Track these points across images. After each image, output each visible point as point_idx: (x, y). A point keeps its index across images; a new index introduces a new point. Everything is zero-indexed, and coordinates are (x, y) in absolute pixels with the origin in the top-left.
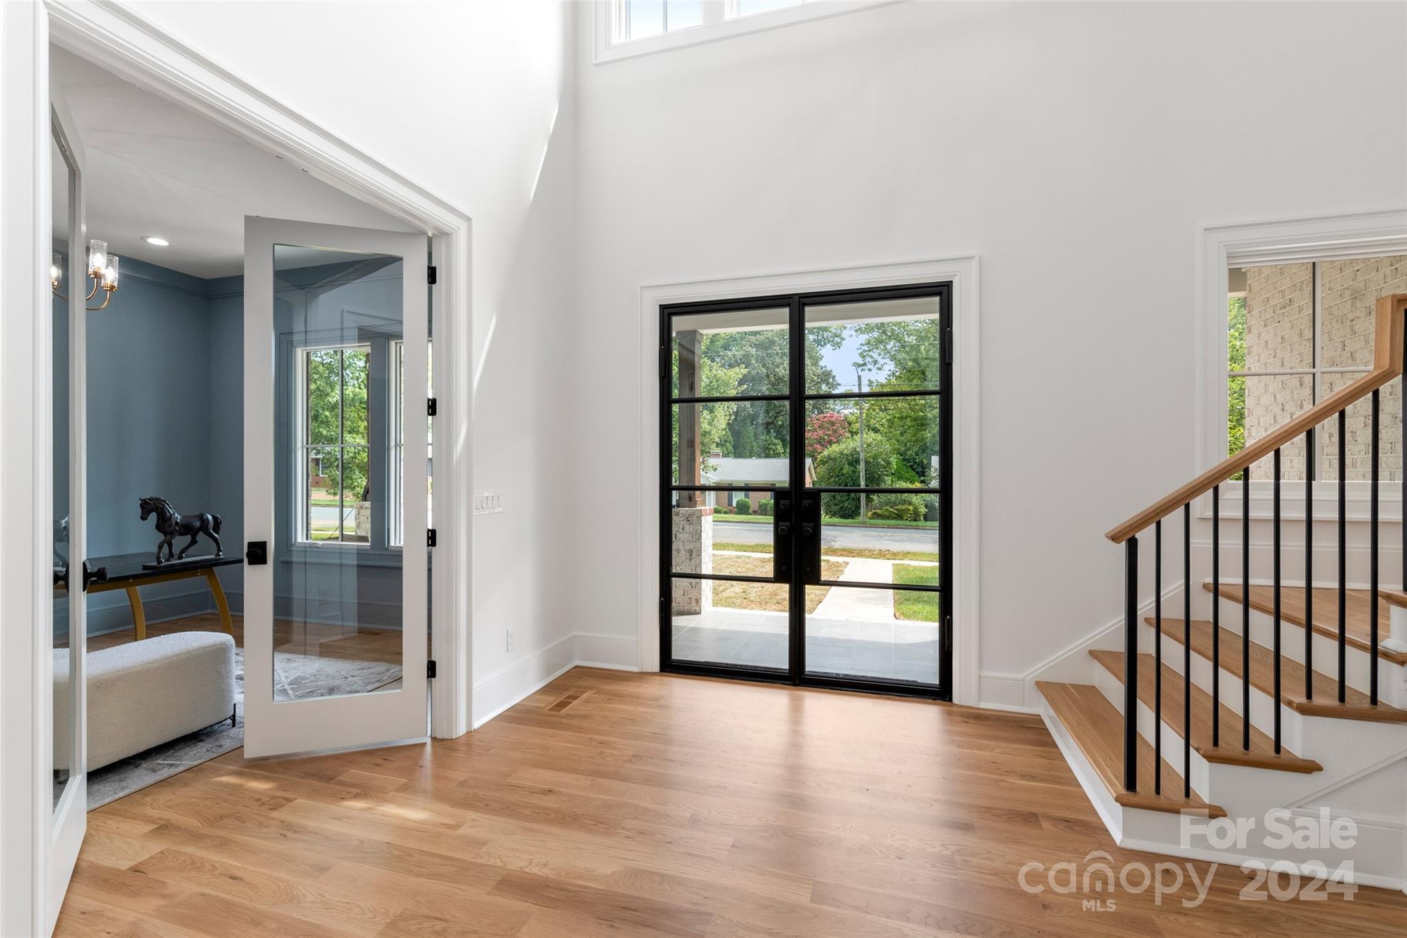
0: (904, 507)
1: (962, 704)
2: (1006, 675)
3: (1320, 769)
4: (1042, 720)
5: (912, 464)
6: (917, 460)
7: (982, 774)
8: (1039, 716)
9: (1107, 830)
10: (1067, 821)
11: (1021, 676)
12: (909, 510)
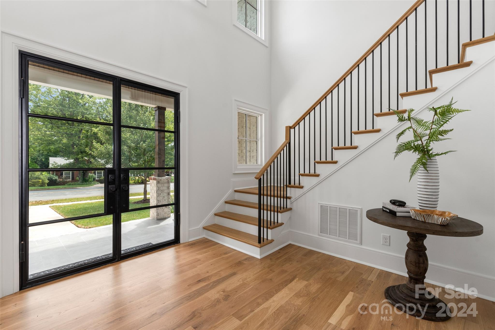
0: (36, 181)
1: (184, 242)
2: (194, 228)
3: (283, 224)
4: (206, 238)
5: (36, 161)
6: (39, 159)
7: (217, 259)
8: (204, 237)
9: (254, 257)
10: (246, 259)
11: (199, 227)
12: (39, 182)
